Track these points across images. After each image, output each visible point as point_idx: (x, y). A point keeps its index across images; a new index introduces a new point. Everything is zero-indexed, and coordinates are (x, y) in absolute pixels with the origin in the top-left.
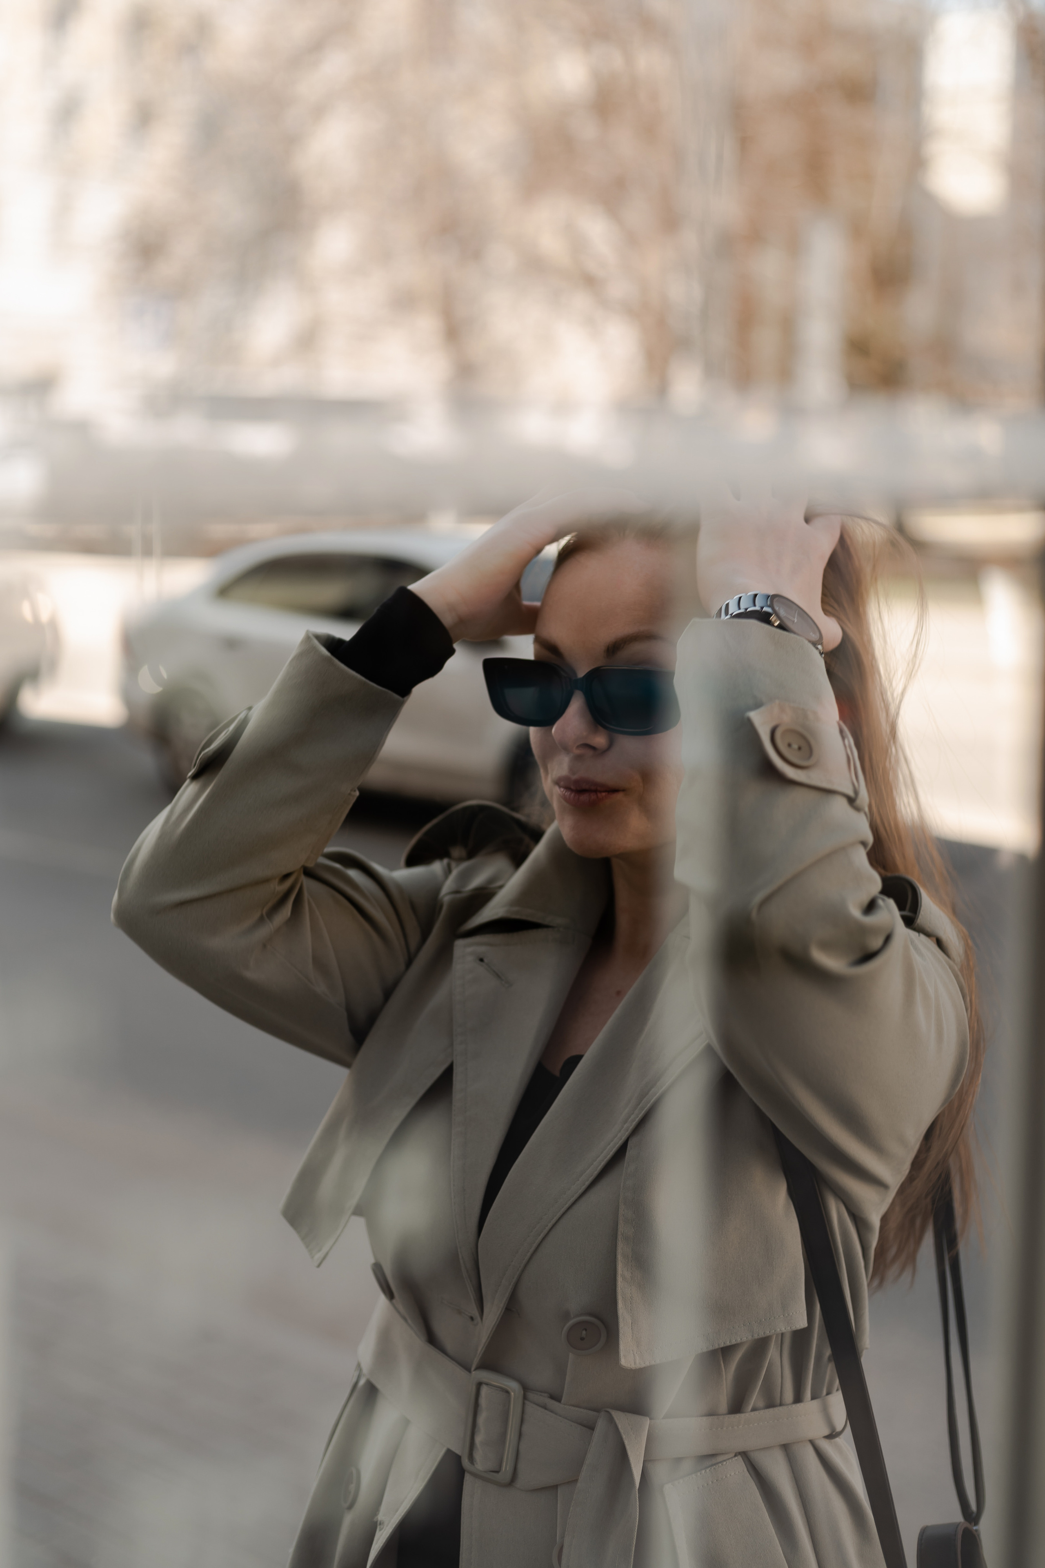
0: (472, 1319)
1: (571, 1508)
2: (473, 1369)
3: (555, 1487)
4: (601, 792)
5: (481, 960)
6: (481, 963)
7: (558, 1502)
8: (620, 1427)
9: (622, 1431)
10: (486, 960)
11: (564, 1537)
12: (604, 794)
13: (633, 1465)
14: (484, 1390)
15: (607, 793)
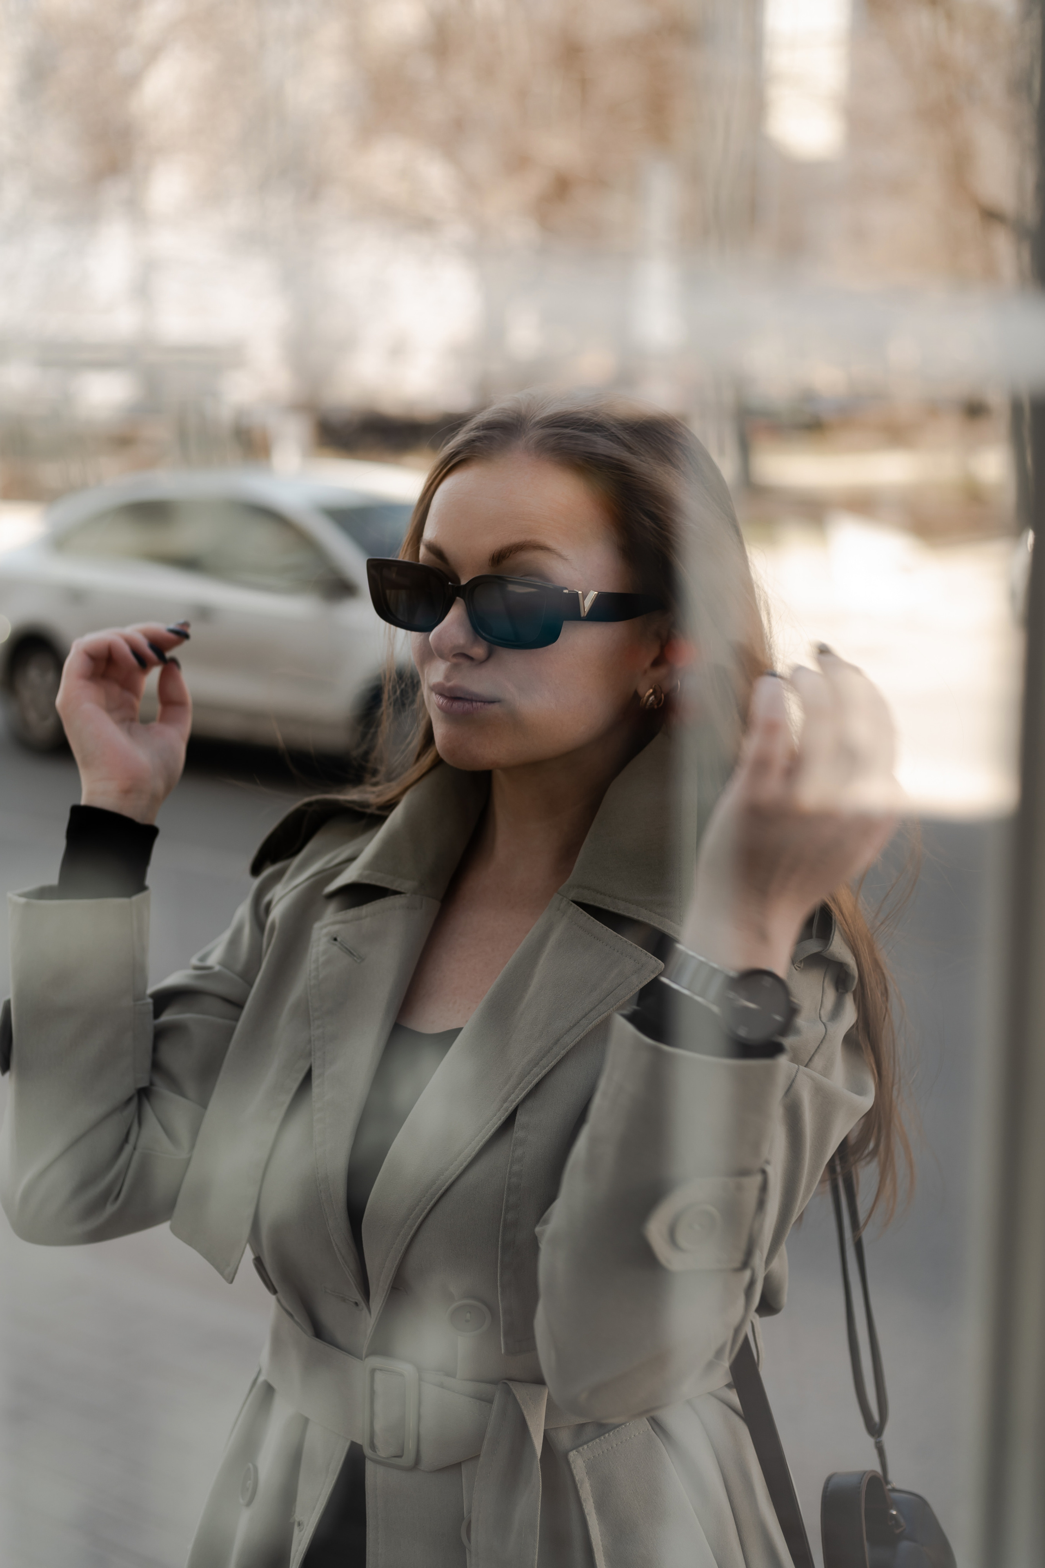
0: (356, 1304)
1: (476, 1484)
2: (364, 1356)
3: (458, 1466)
4: (476, 701)
5: (335, 939)
6: (335, 942)
7: (463, 1476)
8: (518, 1397)
9: (520, 1402)
10: (339, 939)
11: (471, 1512)
12: (479, 704)
13: (533, 1435)
14: (378, 1376)
15: (483, 704)
